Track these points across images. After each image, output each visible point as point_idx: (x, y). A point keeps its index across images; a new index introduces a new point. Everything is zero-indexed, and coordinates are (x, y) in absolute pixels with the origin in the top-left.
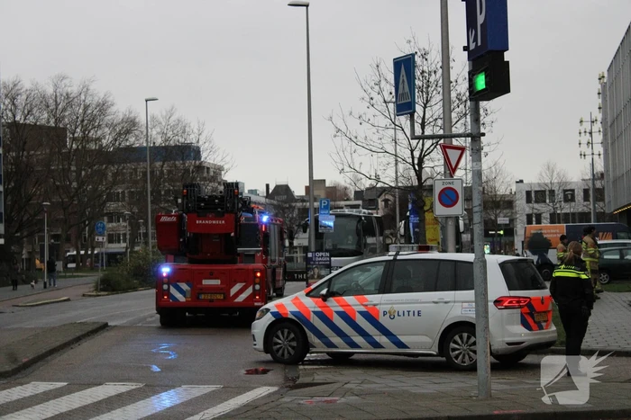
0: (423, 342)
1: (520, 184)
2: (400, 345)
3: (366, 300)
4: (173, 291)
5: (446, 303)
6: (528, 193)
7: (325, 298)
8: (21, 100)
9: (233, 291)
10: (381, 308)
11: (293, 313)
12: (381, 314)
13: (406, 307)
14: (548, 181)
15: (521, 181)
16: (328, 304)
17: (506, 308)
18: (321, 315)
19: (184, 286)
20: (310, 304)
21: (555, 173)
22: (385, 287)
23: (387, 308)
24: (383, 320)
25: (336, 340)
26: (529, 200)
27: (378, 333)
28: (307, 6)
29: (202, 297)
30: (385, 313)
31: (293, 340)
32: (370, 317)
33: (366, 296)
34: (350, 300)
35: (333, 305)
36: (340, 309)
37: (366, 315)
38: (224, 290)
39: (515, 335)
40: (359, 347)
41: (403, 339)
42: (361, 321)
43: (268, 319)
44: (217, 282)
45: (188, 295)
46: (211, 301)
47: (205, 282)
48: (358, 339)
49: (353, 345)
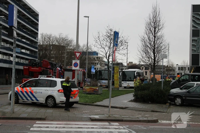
0: (42, 100)
1: (177, 65)
2: (37, 100)
3: (31, 89)
5: (48, 90)
6: (179, 68)
8: (51, 39)
10: (34, 91)
11: (16, 91)
12: (34, 92)
13: (39, 91)
14: (183, 65)
15: (178, 65)
17: (61, 92)
18: (21, 92)
20: (20, 89)
21: (185, 63)
24: (34, 94)
25: (24, 98)
26: (179, 69)
27: (33, 97)
28: (88, 17)
30: (35, 92)
32: (31, 93)
33: (31, 88)
34: (28, 88)
35: (24, 89)
36: (26, 91)
37: (31, 92)
39: (63, 99)
40: (29, 100)
41: (38, 99)
42: (30, 94)
48: (29, 98)
49: (28, 100)
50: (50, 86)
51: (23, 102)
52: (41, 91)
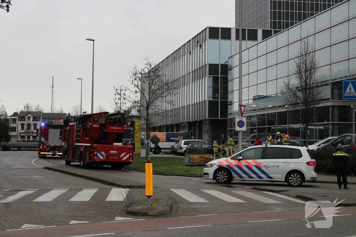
0: (279, 177)
2: (270, 177)
3: (257, 161)
4: (99, 155)
5: (288, 163)
7: (239, 160)
9: (122, 155)
10: (263, 164)
11: (226, 165)
12: (263, 166)
13: (273, 164)
16: (240, 162)
17: (311, 165)
18: (238, 166)
19: (103, 153)
20: (233, 162)
22: (264, 157)
23: (265, 164)
24: (264, 169)
25: (244, 175)
27: (261, 173)
29: (110, 158)
30: (264, 166)
31: (226, 175)
32: (258, 167)
34: (250, 161)
35: (243, 163)
36: (246, 164)
38: (118, 155)
40: (253, 178)
41: (272, 176)
42: (254, 169)
43: (215, 167)
44: (116, 152)
45: (105, 157)
46: (113, 159)
47: (111, 152)
48: (253, 175)
49: (251, 177)
50: (291, 157)
51: (242, 180)
52: (277, 164)
